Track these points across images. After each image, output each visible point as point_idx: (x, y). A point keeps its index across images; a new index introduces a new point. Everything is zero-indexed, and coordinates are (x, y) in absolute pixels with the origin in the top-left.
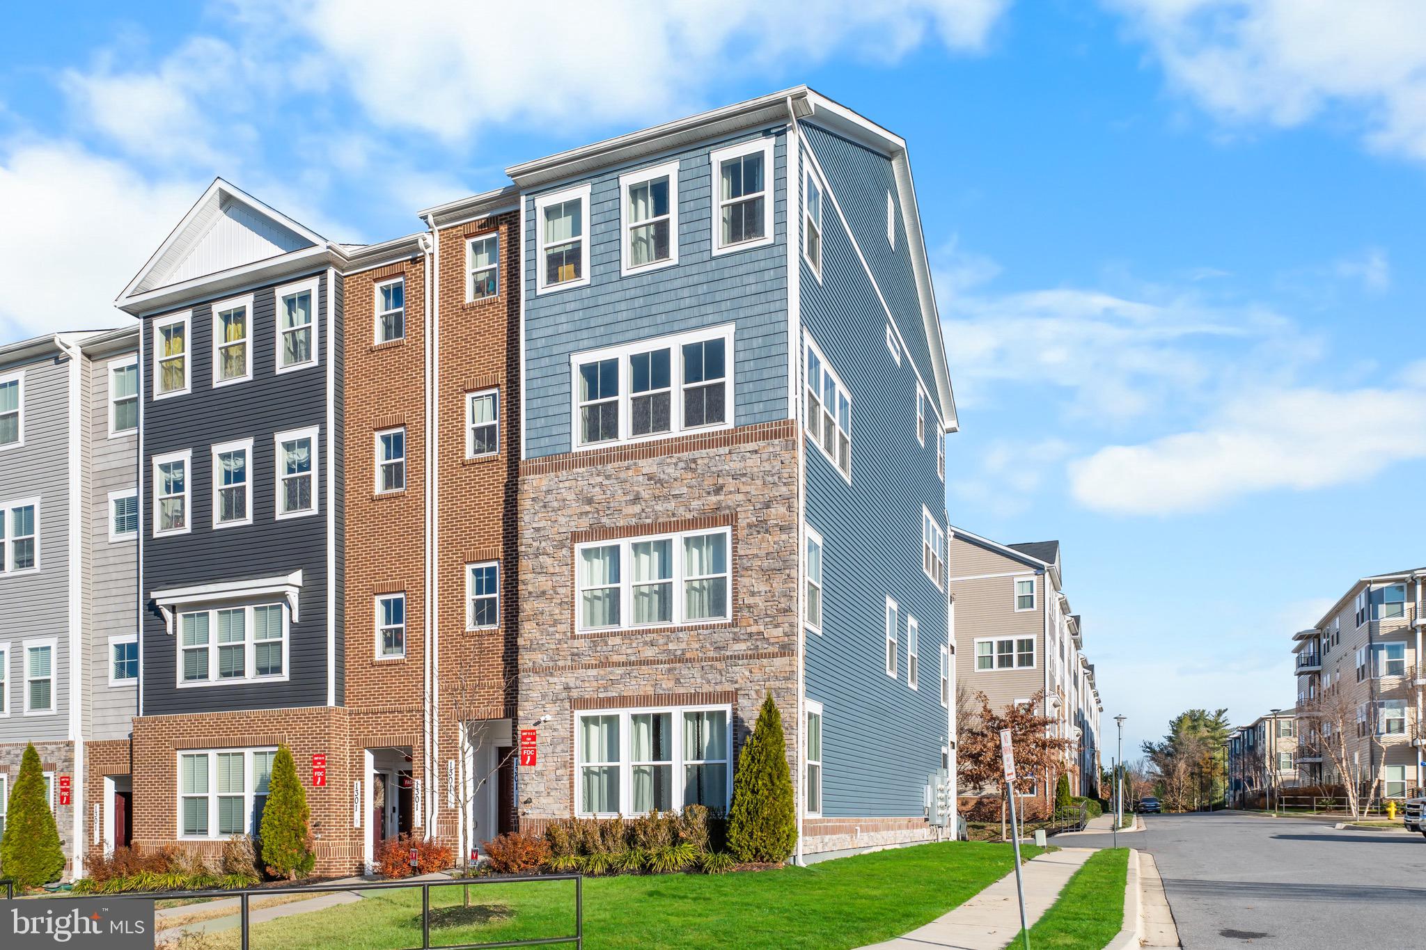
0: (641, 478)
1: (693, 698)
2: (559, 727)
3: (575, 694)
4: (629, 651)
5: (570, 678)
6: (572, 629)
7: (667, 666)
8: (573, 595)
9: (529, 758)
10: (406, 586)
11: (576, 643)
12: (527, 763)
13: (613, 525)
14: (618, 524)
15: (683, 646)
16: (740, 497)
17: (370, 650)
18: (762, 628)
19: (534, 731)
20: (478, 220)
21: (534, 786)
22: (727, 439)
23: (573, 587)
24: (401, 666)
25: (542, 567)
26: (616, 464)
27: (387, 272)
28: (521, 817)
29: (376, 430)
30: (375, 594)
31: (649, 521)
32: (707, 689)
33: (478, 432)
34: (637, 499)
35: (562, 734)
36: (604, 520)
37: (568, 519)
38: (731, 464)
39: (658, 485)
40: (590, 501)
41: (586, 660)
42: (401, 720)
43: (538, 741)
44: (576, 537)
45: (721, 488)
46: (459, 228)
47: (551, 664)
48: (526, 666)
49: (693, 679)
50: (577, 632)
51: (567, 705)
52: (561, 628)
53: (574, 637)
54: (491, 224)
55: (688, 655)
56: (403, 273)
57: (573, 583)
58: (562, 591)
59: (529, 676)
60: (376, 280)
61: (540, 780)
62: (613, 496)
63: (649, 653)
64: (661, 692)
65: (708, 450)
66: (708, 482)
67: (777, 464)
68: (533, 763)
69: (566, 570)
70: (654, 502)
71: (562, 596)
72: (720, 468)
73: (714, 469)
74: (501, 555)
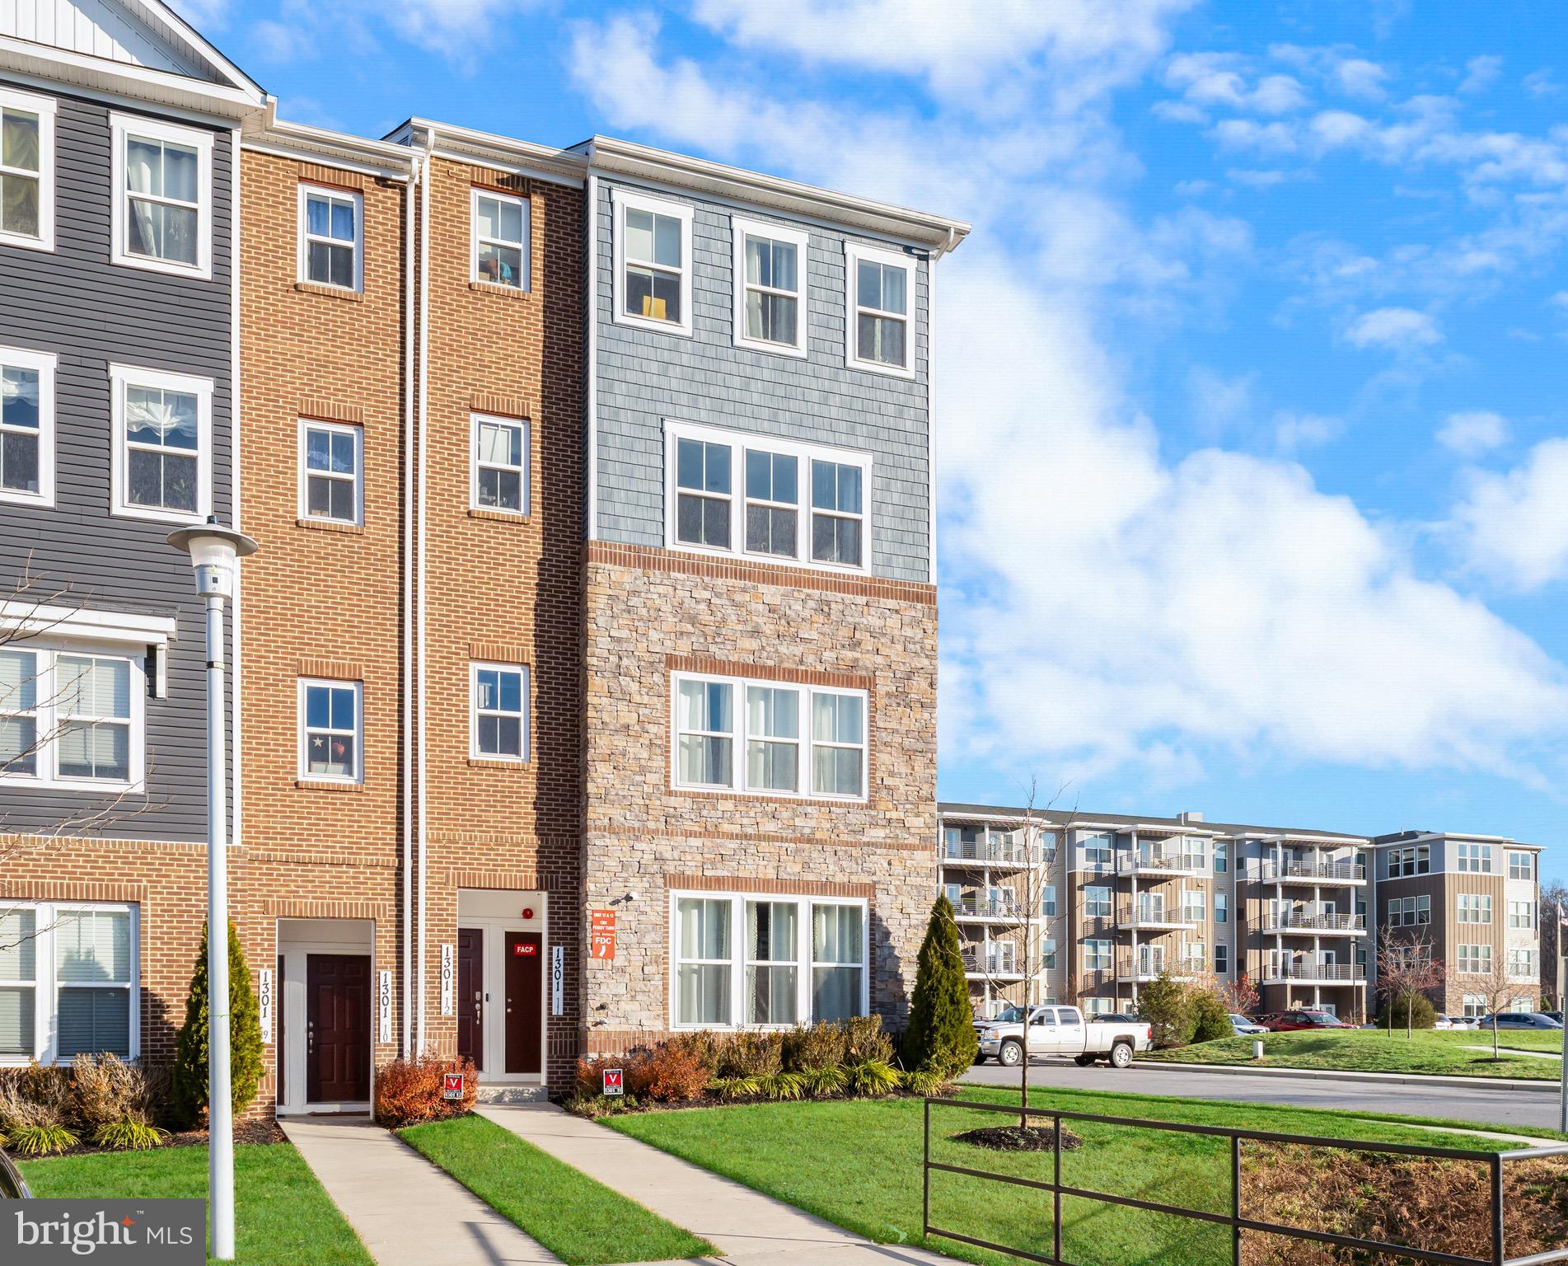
0: (761, 607)
1: (824, 887)
2: (648, 909)
3: (670, 868)
4: (745, 821)
5: (664, 846)
6: (667, 782)
7: (792, 845)
8: (668, 737)
9: (604, 948)
10: (364, 674)
11: (673, 801)
12: (601, 954)
13: (724, 658)
14: (731, 658)
15: (813, 823)
16: (879, 660)
17: (291, 763)
18: (902, 816)
19: (613, 912)
20: (498, 171)
21: (611, 986)
22: (864, 588)
23: (669, 727)
24: (354, 796)
25: (623, 692)
26: (731, 581)
27: (327, 176)
28: (592, 1029)
29: (301, 415)
30: (301, 675)
31: (770, 663)
32: (840, 878)
33: (487, 475)
34: (756, 633)
35: (652, 918)
36: (713, 648)
37: (662, 636)
38: (870, 618)
39: (783, 621)
40: (693, 620)
41: (688, 826)
42: (354, 878)
43: (618, 925)
44: (672, 662)
45: (859, 643)
46: (464, 167)
47: (637, 825)
48: (598, 823)
49: (827, 867)
50: (673, 787)
51: (660, 882)
52: (652, 778)
53: (670, 793)
54: (520, 185)
55: (818, 836)
56: (360, 191)
57: (668, 722)
58: (653, 729)
59: (604, 836)
60: (302, 179)
61: (621, 980)
62: (724, 620)
63: (770, 827)
64: (785, 877)
65: (842, 595)
66: (845, 632)
67: (920, 634)
68: (610, 955)
69: (658, 703)
70: (777, 642)
71: (652, 736)
72: (857, 620)
73: (850, 619)
74: (532, 661)
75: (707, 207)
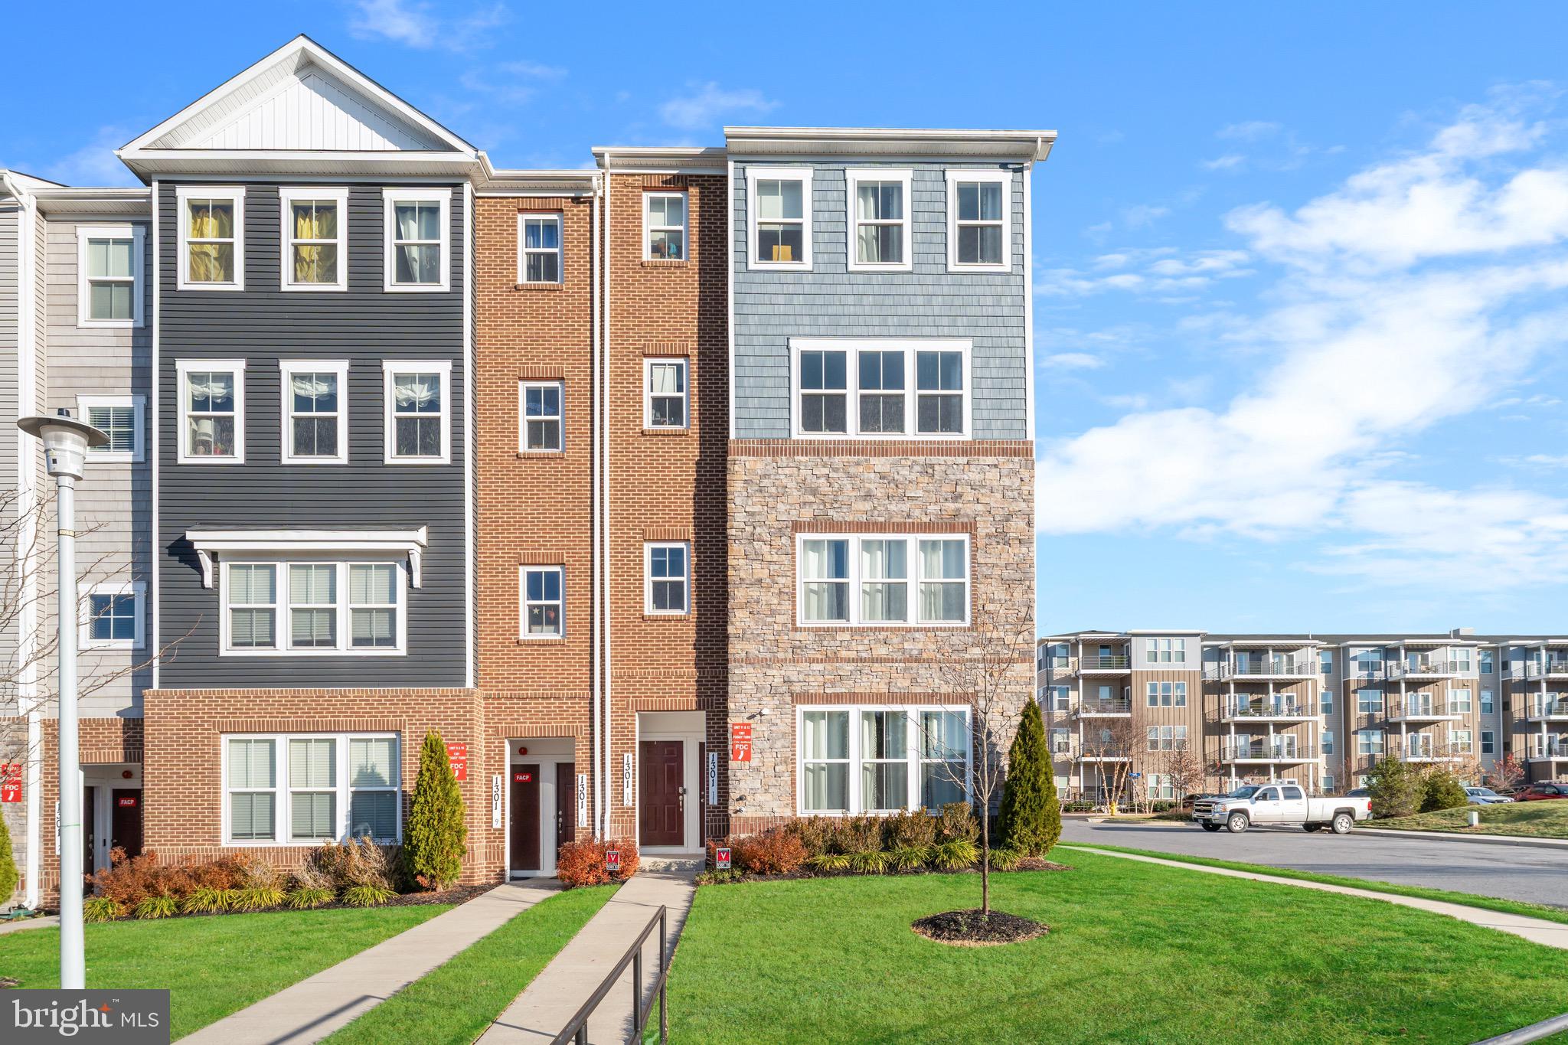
0: (872, 475)
1: (931, 697)
2: (778, 721)
3: (797, 688)
4: (860, 648)
5: (791, 672)
6: (794, 621)
7: (902, 665)
8: (794, 586)
9: (742, 753)
10: (565, 559)
11: (798, 636)
12: (740, 758)
13: (841, 519)
14: (846, 519)
15: (920, 646)
16: (979, 507)
17: (514, 627)
18: (1002, 634)
19: (750, 725)
20: (662, 175)
21: (748, 782)
22: (965, 450)
23: (795, 578)
24: (559, 648)
25: (756, 554)
26: (846, 458)
27: (537, 204)
28: (733, 815)
29: (520, 379)
30: (520, 564)
31: (881, 519)
32: (945, 689)
33: (658, 403)
34: (868, 496)
35: (782, 728)
36: (831, 513)
37: (788, 507)
38: (970, 474)
39: (892, 485)
40: (814, 492)
41: (812, 654)
42: (559, 707)
43: (753, 735)
44: (797, 526)
45: (961, 496)
46: (637, 177)
47: (768, 656)
48: (737, 656)
49: (932, 680)
50: (798, 625)
51: (788, 699)
52: (780, 619)
53: (796, 630)
54: (680, 183)
55: (925, 656)
56: (561, 211)
57: (794, 574)
58: (782, 580)
59: (742, 667)
60: (521, 211)
61: (755, 777)
62: (841, 489)
63: (882, 651)
64: (896, 690)
65: (945, 458)
66: (947, 489)
67: (1018, 482)
68: (747, 757)
69: (786, 560)
70: (887, 502)
71: (781, 586)
72: (958, 477)
73: (952, 477)
74: (692, 537)
75: (824, 166)
